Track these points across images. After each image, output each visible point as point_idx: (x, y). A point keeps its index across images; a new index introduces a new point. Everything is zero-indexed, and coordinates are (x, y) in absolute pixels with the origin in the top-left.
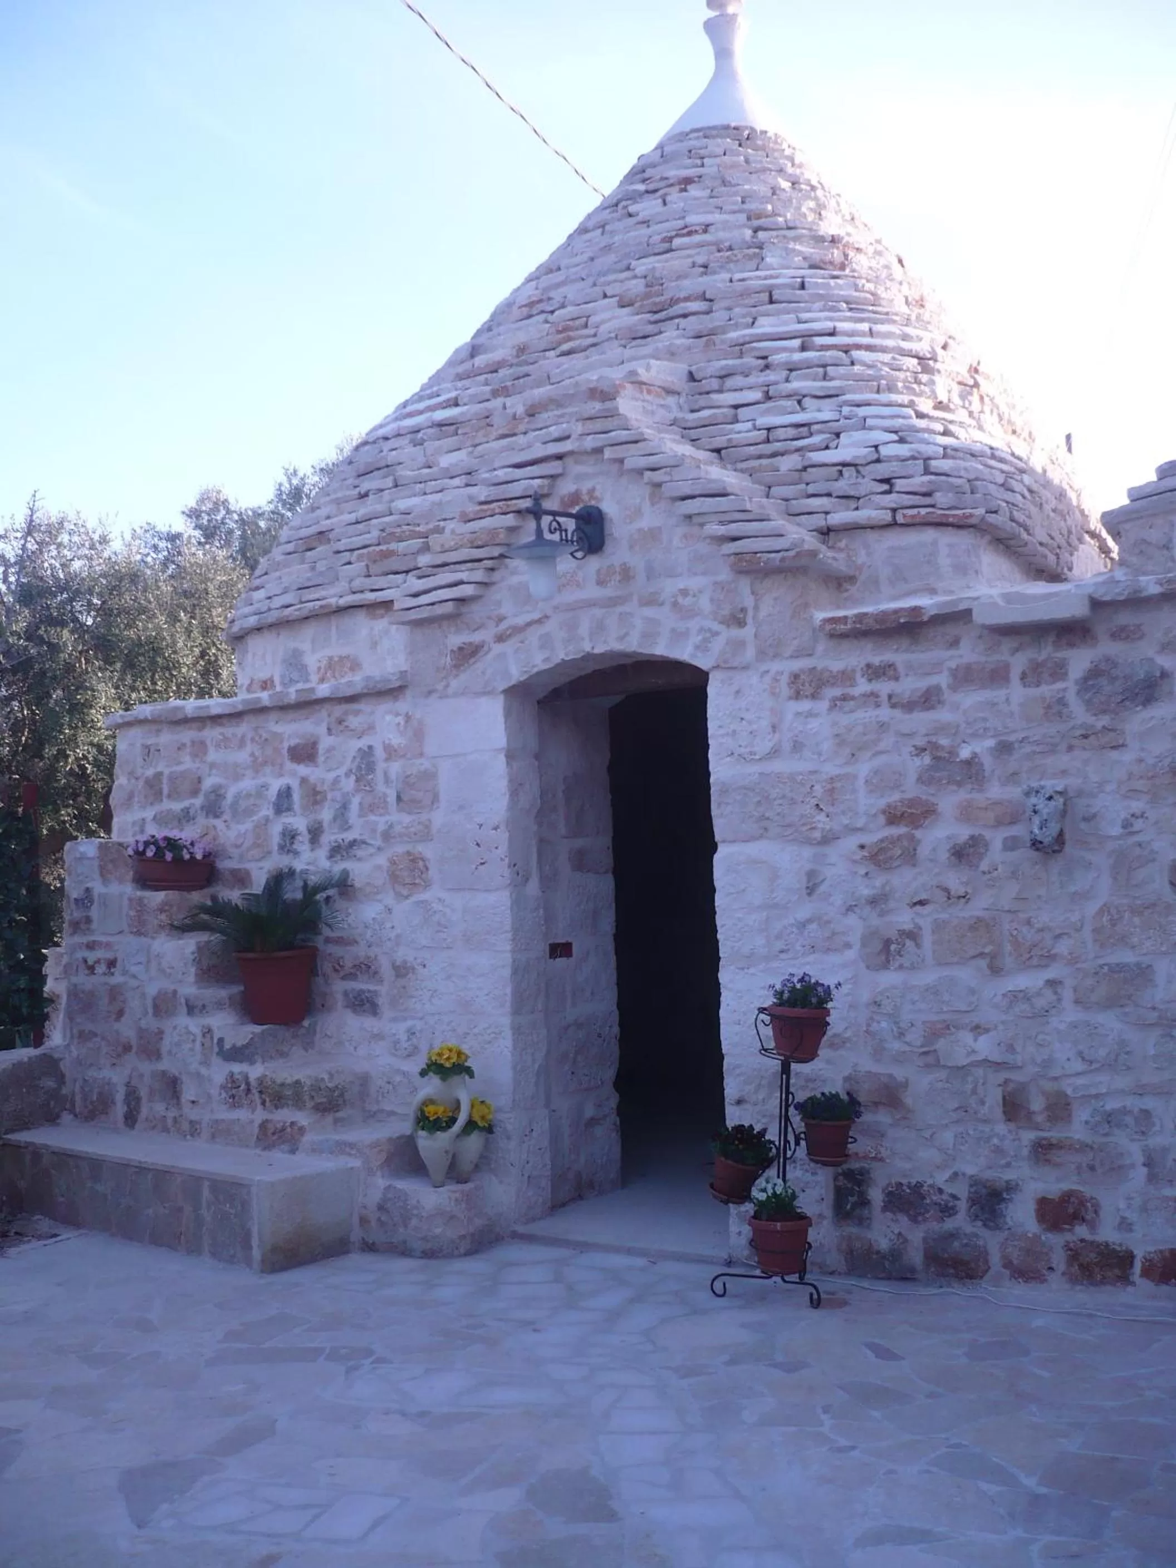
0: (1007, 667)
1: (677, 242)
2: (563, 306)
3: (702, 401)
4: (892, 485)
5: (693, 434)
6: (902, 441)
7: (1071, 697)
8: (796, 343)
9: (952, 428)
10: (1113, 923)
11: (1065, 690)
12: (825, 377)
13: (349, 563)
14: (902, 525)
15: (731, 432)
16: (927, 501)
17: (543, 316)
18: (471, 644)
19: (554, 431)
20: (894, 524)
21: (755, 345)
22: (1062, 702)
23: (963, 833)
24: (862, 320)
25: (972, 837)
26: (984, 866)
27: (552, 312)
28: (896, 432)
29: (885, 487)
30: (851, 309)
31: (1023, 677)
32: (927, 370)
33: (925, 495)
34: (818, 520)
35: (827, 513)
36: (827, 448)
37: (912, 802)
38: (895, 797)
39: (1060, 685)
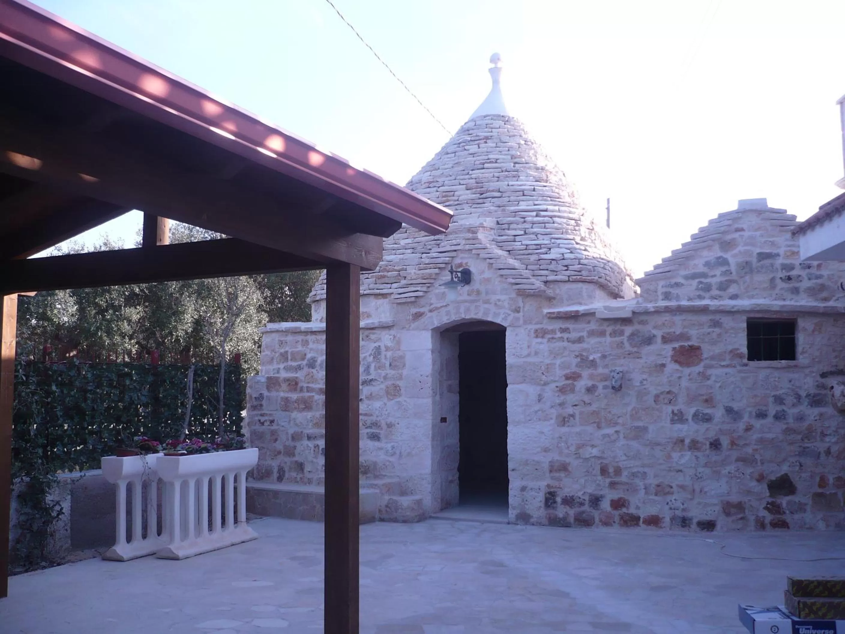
0: (605, 331)
1: (486, 165)
2: (443, 186)
3: (503, 232)
4: (568, 267)
5: (500, 244)
6: (571, 252)
7: (625, 341)
8: (534, 214)
9: (588, 248)
10: (636, 413)
11: (624, 339)
12: (545, 227)
13: (368, 278)
14: (573, 281)
15: (514, 245)
16: (580, 274)
17: (435, 189)
18: (419, 312)
19: (454, 242)
20: (569, 281)
21: (520, 213)
22: (622, 343)
23: (590, 383)
24: (555, 205)
25: (593, 385)
26: (596, 394)
27: (439, 187)
28: (569, 249)
29: (566, 268)
30: (551, 200)
31: (610, 334)
32: (578, 225)
33: (580, 271)
34: (544, 278)
35: (547, 276)
36: (546, 253)
37: (574, 373)
38: (568, 371)
39: (622, 338)
